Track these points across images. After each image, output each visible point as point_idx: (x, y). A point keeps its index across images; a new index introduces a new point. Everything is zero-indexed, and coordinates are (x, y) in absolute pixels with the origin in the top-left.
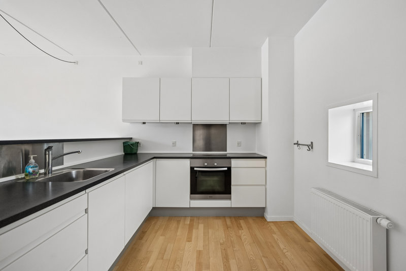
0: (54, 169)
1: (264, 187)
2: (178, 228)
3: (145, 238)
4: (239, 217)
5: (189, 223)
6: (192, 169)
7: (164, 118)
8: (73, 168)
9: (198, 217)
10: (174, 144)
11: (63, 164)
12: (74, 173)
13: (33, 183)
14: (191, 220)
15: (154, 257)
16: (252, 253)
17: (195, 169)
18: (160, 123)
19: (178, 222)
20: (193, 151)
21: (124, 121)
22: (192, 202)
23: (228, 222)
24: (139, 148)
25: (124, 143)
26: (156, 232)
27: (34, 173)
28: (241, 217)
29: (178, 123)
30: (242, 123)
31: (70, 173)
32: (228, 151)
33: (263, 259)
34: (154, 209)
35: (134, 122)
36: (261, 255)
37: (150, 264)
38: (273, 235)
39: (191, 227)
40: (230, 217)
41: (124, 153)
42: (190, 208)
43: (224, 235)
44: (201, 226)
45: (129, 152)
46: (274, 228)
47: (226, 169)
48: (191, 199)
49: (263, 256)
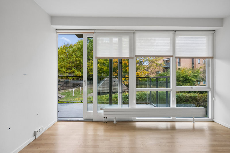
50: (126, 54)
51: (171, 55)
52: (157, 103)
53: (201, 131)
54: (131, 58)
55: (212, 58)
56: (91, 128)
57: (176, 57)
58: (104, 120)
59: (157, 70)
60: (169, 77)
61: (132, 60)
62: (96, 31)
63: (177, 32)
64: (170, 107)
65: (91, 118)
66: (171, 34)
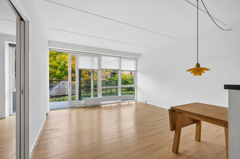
50: (96, 67)
51: (119, 69)
52: (111, 95)
53: (132, 104)
54: (99, 70)
55: (136, 71)
56: (74, 112)
57: (121, 70)
58: (84, 106)
59: (106, 75)
60: (118, 80)
61: (99, 71)
62: (78, 53)
63: (122, 58)
64: (118, 95)
65: (74, 106)
66: (118, 59)
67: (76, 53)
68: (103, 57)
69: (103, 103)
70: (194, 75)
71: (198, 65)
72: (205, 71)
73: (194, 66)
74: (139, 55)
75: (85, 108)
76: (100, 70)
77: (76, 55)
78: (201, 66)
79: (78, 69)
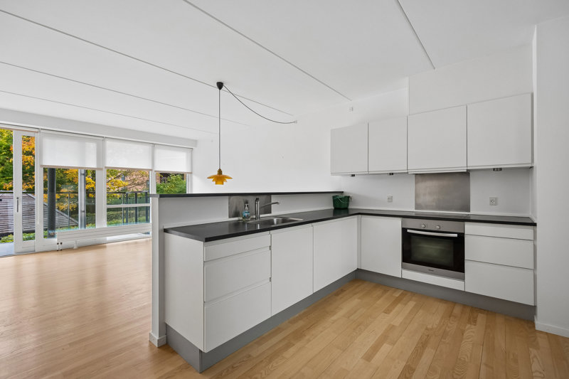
0: (261, 216)
1: (531, 273)
2: (381, 297)
3: (340, 296)
4: (481, 309)
5: (397, 296)
6: (404, 230)
7: (373, 169)
8: (276, 217)
9: (414, 294)
10: (390, 199)
11: (271, 213)
12: (275, 220)
13: (248, 224)
14: (402, 294)
15: (341, 313)
16: (469, 356)
17: (408, 231)
18: (369, 174)
19: (385, 291)
20: (416, 209)
21: (333, 174)
22: (404, 271)
23: (457, 310)
24: (350, 203)
25: (334, 197)
26: (355, 294)
27: (248, 217)
28: (485, 310)
29: (393, 174)
30: (494, 169)
31: (273, 220)
32: (472, 212)
33: (483, 367)
34: (358, 270)
35: (344, 175)
36: (484, 361)
37: (335, 318)
38: (531, 349)
39: (397, 301)
40: (464, 306)
41: (333, 208)
42: (402, 279)
43: (438, 321)
44: (412, 304)
45: (338, 207)
46: (542, 342)
47: (456, 235)
48: (403, 267)
49: (486, 365)
50: (91, 164)
51: (150, 168)
55: (191, 173)
58: (60, 247)
61: (99, 171)
62: (42, 131)
63: (156, 146)
65: (32, 249)
66: (148, 148)
67: (37, 130)
68: (108, 143)
69: (108, 238)
70: (216, 183)
71: (220, 172)
72: (227, 180)
73: (216, 173)
74: (195, 142)
75: (60, 252)
76: (101, 169)
77: (37, 136)
78: (223, 174)
79: (41, 166)
